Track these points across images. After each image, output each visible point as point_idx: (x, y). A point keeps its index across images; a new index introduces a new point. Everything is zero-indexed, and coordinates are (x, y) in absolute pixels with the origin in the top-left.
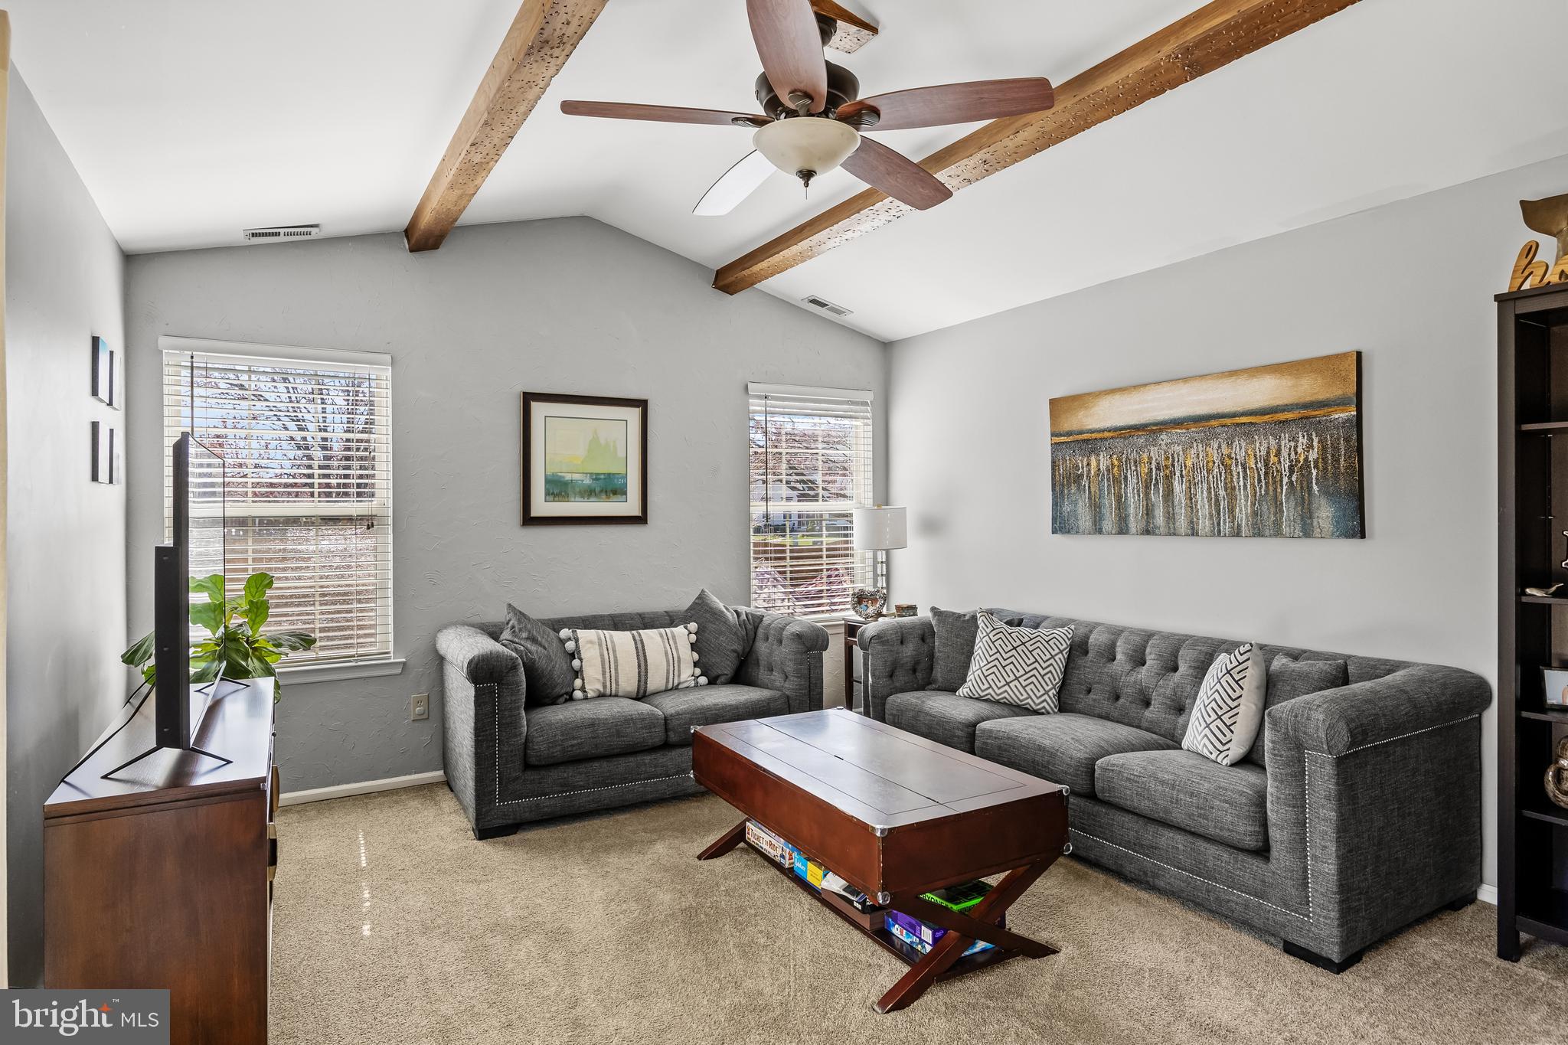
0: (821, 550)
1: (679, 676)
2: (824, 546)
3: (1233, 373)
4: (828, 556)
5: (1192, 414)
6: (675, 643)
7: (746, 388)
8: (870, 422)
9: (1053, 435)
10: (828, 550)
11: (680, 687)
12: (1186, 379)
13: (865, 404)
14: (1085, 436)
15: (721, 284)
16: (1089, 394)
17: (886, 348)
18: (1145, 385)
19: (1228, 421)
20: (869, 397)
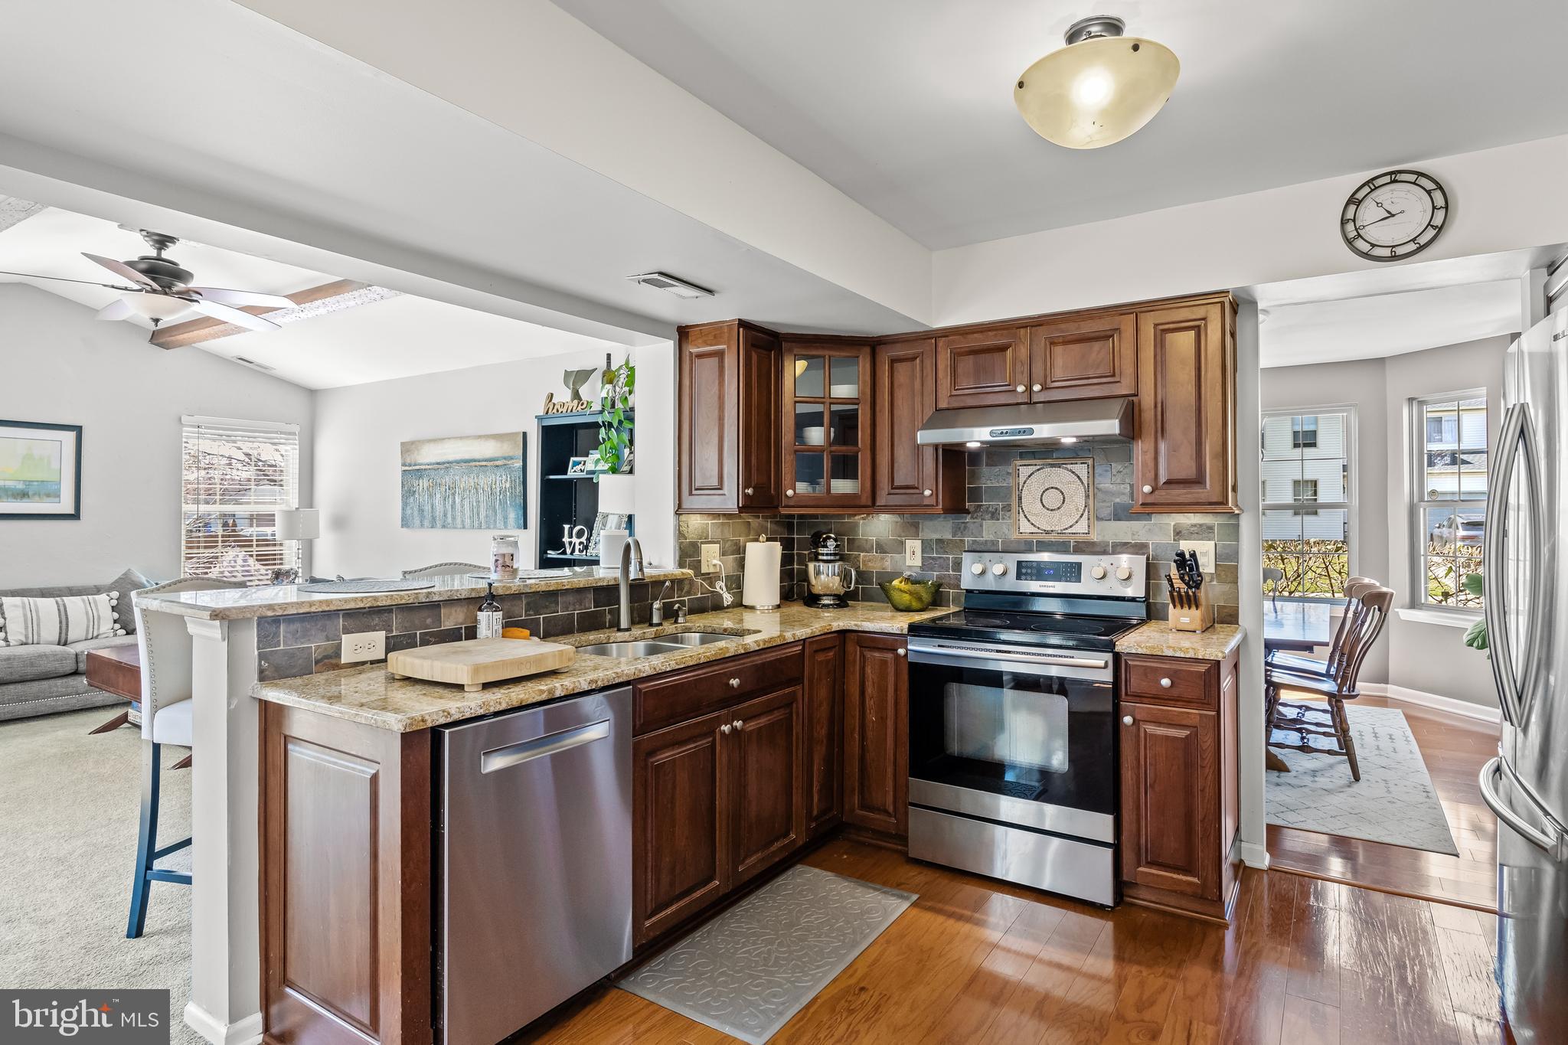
0: (252, 541)
1: (99, 629)
2: (255, 538)
3: (480, 437)
4: (257, 546)
5: (463, 458)
6: (96, 606)
7: (180, 419)
8: (297, 447)
9: (404, 465)
10: (257, 541)
11: (99, 637)
12: (461, 438)
13: (295, 434)
14: (417, 467)
15: (156, 342)
16: (419, 441)
17: (312, 394)
18: (444, 439)
19: (477, 463)
20: (296, 429)
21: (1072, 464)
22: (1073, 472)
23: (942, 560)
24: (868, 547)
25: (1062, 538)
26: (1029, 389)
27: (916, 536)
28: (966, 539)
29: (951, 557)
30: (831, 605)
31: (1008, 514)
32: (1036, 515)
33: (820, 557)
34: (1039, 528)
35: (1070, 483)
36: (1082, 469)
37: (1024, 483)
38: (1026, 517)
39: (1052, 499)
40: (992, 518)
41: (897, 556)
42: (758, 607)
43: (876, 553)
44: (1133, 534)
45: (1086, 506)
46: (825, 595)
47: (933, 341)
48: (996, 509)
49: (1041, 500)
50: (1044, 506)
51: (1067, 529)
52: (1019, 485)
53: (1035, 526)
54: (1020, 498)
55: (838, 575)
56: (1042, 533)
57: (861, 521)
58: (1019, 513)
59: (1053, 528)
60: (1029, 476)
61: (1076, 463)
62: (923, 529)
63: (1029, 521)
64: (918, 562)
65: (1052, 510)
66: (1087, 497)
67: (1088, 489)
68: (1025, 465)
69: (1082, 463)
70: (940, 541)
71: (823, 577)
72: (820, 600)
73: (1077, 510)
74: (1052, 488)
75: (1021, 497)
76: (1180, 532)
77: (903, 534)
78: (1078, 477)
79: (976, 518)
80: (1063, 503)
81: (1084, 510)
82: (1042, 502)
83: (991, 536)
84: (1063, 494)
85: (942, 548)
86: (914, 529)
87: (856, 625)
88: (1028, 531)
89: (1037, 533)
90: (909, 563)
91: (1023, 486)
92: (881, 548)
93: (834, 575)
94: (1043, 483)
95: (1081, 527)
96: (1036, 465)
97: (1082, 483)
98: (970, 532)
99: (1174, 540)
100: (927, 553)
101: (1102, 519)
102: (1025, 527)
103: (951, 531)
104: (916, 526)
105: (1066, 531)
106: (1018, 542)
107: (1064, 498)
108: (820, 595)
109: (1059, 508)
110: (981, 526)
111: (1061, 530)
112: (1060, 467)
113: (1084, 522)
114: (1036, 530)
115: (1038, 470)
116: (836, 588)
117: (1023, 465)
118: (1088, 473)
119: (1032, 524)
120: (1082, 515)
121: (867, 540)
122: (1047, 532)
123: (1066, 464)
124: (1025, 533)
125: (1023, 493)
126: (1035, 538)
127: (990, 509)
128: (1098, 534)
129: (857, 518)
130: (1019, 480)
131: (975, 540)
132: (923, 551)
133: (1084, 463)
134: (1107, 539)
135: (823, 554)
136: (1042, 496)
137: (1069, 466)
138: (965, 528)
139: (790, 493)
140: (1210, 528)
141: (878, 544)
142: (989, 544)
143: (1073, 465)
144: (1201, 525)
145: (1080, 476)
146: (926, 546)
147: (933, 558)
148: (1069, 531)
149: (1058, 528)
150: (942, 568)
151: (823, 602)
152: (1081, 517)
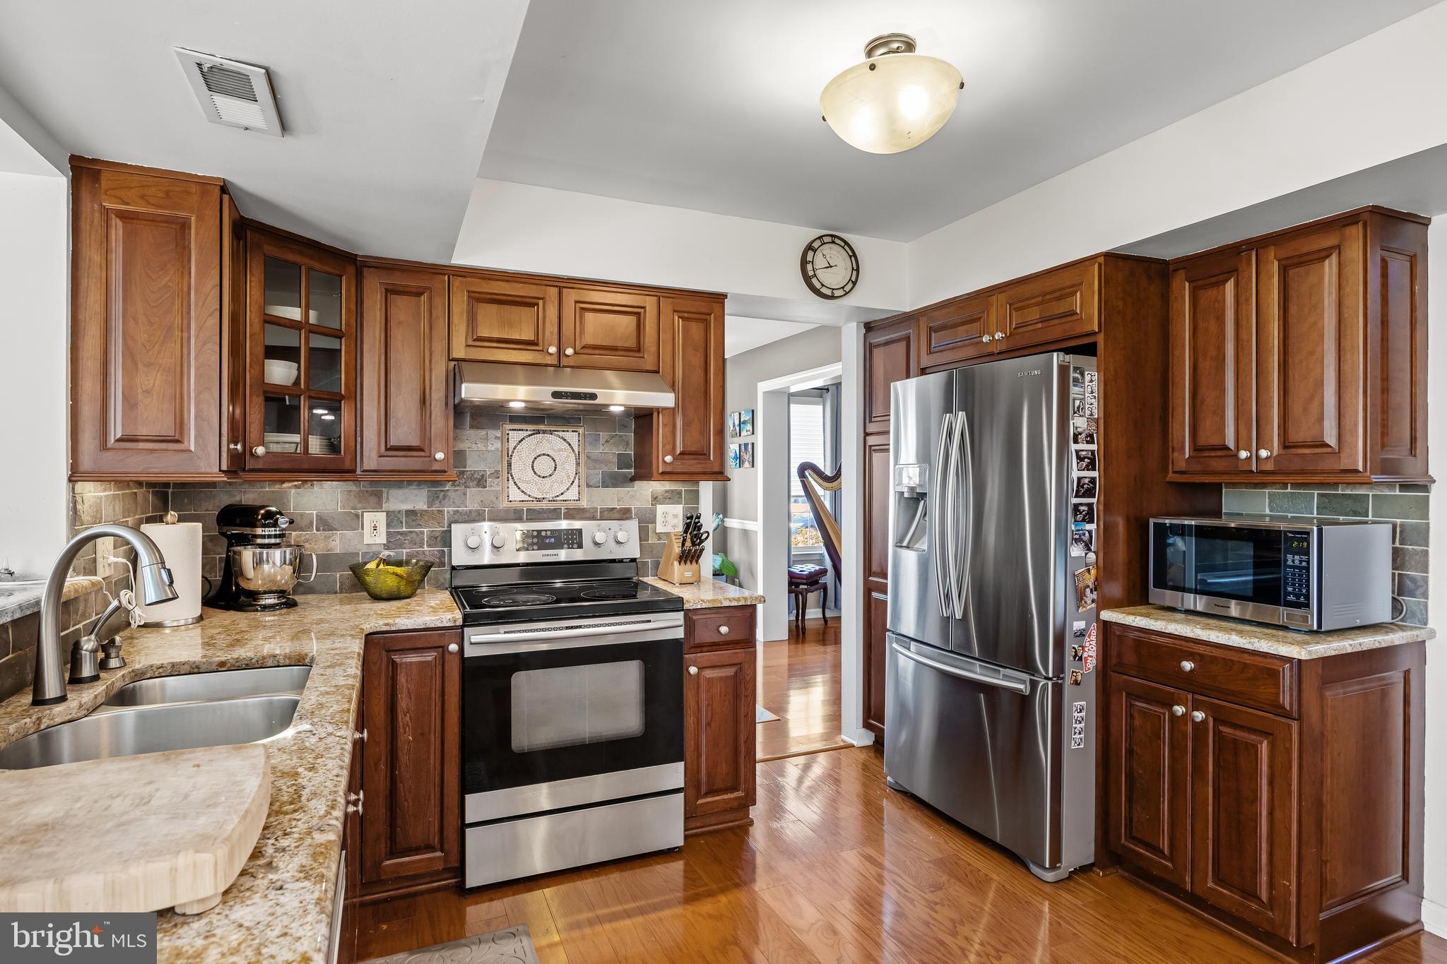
21: (563, 431)
22: (565, 440)
23: (413, 535)
24: (304, 523)
25: (552, 506)
26: (560, 352)
27: (378, 507)
28: (446, 509)
29: (425, 530)
30: (277, 605)
31: (496, 481)
32: (527, 482)
33: (259, 541)
34: (529, 496)
35: (560, 450)
36: (572, 437)
37: (514, 449)
38: (516, 485)
39: (544, 466)
40: (478, 485)
41: (349, 534)
42: (167, 623)
43: (318, 530)
44: (619, 500)
45: (576, 474)
46: (265, 593)
47: (446, 278)
48: (483, 476)
49: (533, 467)
50: (535, 473)
51: (558, 496)
52: (508, 451)
53: (525, 493)
54: (510, 465)
55: (291, 564)
56: (533, 501)
57: (293, 491)
58: (508, 480)
59: (545, 496)
60: (520, 442)
61: (568, 431)
62: (388, 498)
63: (519, 488)
64: (382, 538)
65: (543, 477)
66: (578, 464)
67: (579, 457)
68: (515, 430)
69: (573, 431)
70: (411, 513)
71: (266, 567)
72: (256, 599)
73: (568, 477)
74: (544, 454)
75: (511, 463)
76: (657, 497)
77: (359, 506)
78: (570, 445)
79: (458, 485)
80: (555, 470)
81: (575, 478)
82: (533, 469)
83: (476, 505)
84: (554, 461)
85: (413, 521)
86: (376, 500)
87: (386, 625)
88: (518, 499)
89: (528, 501)
90: (368, 539)
91: (513, 452)
92: (325, 524)
93: (285, 563)
94: (535, 450)
95: (572, 494)
96: (527, 430)
97: (573, 451)
98: (451, 500)
99: (652, 505)
100: (393, 527)
101: (591, 486)
102: (515, 495)
103: (426, 500)
104: (379, 496)
105: (557, 498)
106: (507, 511)
107: (556, 465)
108: (258, 593)
109: (550, 475)
110: (465, 494)
111: (553, 498)
112: (551, 434)
113: (575, 488)
114: (527, 498)
115: (530, 435)
116: (286, 582)
117: (513, 430)
118: (579, 441)
119: (523, 492)
120: (573, 482)
121: (302, 515)
122: (539, 500)
123: (558, 431)
124: (515, 501)
125: (513, 459)
126: (525, 507)
127: (476, 476)
128: (588, 501)
129: (286, 485)
130: (508, 445)
131: (458, 511)
132: (388, 525)
133: (575, 431)
134: (595, 505)
135: (263, 537)
136: (533, 462)
137: (560, 434)
138: (445, 497)
139: (260, 450)
140: (679, 493)
141: (320, 518)
142: (474, 514)
143: (565, 433)
144: (672, 491)
145: (572, 443)
146: (392, 518)
147: (402, 534)
148: (561, 498)
149: (550, 496)
150: (415, 544)
151: (263, 602)
152: (572, 484)
